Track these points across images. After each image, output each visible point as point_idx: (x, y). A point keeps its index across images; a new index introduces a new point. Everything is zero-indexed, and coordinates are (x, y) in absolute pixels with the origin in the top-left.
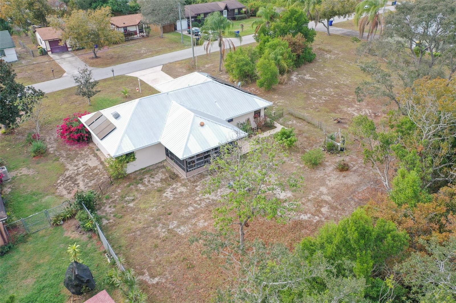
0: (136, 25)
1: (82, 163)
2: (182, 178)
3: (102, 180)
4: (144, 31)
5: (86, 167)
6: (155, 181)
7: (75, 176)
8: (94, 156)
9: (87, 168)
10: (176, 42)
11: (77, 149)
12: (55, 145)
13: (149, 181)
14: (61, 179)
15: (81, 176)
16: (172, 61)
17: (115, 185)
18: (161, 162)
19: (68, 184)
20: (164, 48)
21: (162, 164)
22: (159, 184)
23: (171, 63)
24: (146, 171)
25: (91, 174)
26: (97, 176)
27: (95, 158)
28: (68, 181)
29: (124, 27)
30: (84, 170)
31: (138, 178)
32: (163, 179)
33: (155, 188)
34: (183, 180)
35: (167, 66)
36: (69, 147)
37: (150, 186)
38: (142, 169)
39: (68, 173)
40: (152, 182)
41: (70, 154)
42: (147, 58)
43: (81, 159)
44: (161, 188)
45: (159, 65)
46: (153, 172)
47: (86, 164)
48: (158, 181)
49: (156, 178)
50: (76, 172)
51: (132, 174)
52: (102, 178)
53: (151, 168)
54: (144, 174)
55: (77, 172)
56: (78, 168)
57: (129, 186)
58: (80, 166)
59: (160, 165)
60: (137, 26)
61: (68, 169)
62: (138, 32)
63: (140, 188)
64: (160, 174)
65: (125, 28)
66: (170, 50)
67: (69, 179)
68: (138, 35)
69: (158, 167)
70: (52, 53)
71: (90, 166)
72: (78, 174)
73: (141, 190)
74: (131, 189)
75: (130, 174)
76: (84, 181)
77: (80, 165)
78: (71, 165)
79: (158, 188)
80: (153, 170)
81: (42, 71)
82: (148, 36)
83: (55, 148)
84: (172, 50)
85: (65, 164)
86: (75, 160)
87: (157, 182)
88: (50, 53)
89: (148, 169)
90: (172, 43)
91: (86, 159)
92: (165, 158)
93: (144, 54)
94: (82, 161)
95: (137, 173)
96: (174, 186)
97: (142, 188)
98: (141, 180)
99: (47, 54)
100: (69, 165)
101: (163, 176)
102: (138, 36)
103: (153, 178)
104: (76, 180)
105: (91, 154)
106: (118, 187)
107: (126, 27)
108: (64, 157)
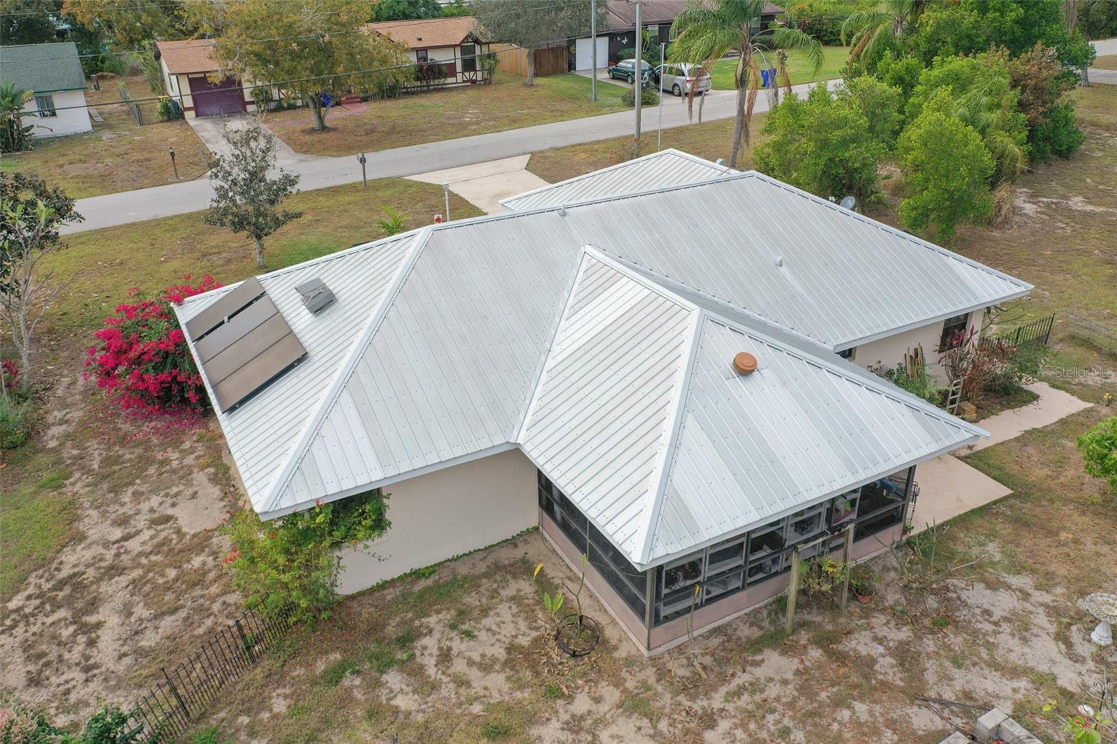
0: (454, 46)
1: (152, 510)
2: (621, 653)
3: (209, 622)
4: (478, 68)
5: (164, 534)
6: (477, 658)
7: (99, 580)
8: (214, 480)
9: (166, 541)
10: (574, 98)
11: (155, 440)
12: (77, 415)
13: (445, 657)
14: (30, 590)
15: (123, 580)
16: (561, 144)
17: (266, 664)
18: (512, 542)
19: (49, 620)
20: (535, 111)
21: (518, 553)
22: (497, 683)
23: (557, 149)
24: (437, 586)
25: (172, 573)
26: (198, 592)
27: (215, 491)
28: (56, 606)
29: (417, 50)
30: (148, 548)
31: (391, 630)
32: (521, 649)
33: (477, 708)
34: (630, 662)
35: (545, 158)
36: (126, 427)
37: (448, 690)
38: (417, 575)
39: (73, 559)
40: (459, 666)
41: (118, 460)
42: (479, 134)
43: (155, 491)
44: (509, 710)
45: (519, 155)
46: (471, 600)
47: (168, 519)
48: (494, 660)
49: (483, 636)
50: (109, 555)
51: (365, 600)
52: (216, 607)
53: (463, 570)
54: (424, 603)
55: (117, 555)
56: (126, 538)
57: (334, 677)
58: (140, 526)
59: (508, 555)
60: (458, 51)
61: (80, 537)
62: (459, 68)
63: (392, 695)
64: (505, 612)
65: (422, 52)
66: (555, 116)
67: (67, 590)
68: (459, 76)
69: (498, 567)
70: (197, 116)
71: (178, 531)
72: (115, 570)
73: (396, 711)
74: (346, 700)
75: (353, 597)
76: (130, 614)
77: (141, 522)
78: (104, 514)
79: (490, 708)
80: (472, 582)
81: (148, 160)
82: (487, 82)
83: (71, 429)
84: (560, 115)
85: (81, 507)
86: (130, 490)
87: (486, 666)
88: (190, 115)
89: (445, 575)
90: (562, 100)
91: (175, 490)
92: (534, 522)
93: (470, 124)
94: (155, 501)
95: (390, 594)
96: (582, 704)
97: (402, 702)
98: (407, 639)
99: (183, 118)
100: (93, 513)
101: (523, 625)
102: (460, 80)
103: (468, 635)
104: (93, 605)
105: (202, 468)
106: (276, 678)
107: (426, 49)
108: (89, 472)
